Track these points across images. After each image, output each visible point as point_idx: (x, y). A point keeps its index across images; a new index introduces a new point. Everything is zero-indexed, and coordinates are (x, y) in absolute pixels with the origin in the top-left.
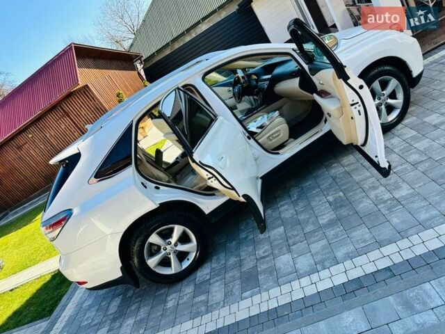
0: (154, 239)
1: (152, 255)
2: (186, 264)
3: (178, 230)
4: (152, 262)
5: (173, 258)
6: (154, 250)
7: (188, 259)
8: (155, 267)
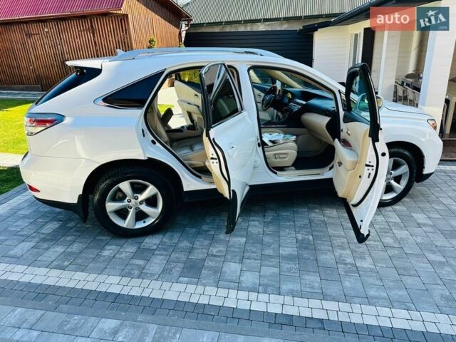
0: (125, 186)
1: (114, 199)
2: (140, 225)
3: (151, 190)
4: (111, 206)
5: (132, 213)
6: (119, 196)
7: (144, 222)
8: (110, 212)
